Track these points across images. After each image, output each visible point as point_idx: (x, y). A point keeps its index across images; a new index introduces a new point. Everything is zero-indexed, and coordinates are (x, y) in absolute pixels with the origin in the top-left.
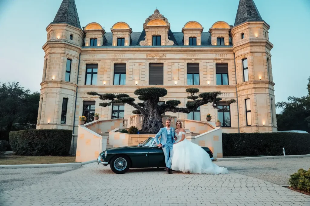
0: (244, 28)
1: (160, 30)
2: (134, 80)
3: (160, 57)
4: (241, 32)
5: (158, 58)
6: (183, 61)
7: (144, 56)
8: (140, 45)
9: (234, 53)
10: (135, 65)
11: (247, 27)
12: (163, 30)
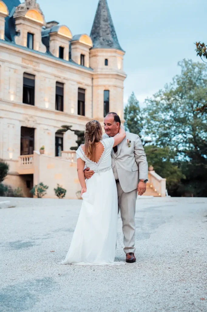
0: (109, 54)
1: (35, 26)
2: (9, 92)
3: (34, 66)
4: (106, 58)
5: (32, 66)
6: (53, 77)
7: (18, 60)
8: (14, 43)
9: (92, 79)
10: (10, 71)
11: (114, 54)
12: (38, 27)
